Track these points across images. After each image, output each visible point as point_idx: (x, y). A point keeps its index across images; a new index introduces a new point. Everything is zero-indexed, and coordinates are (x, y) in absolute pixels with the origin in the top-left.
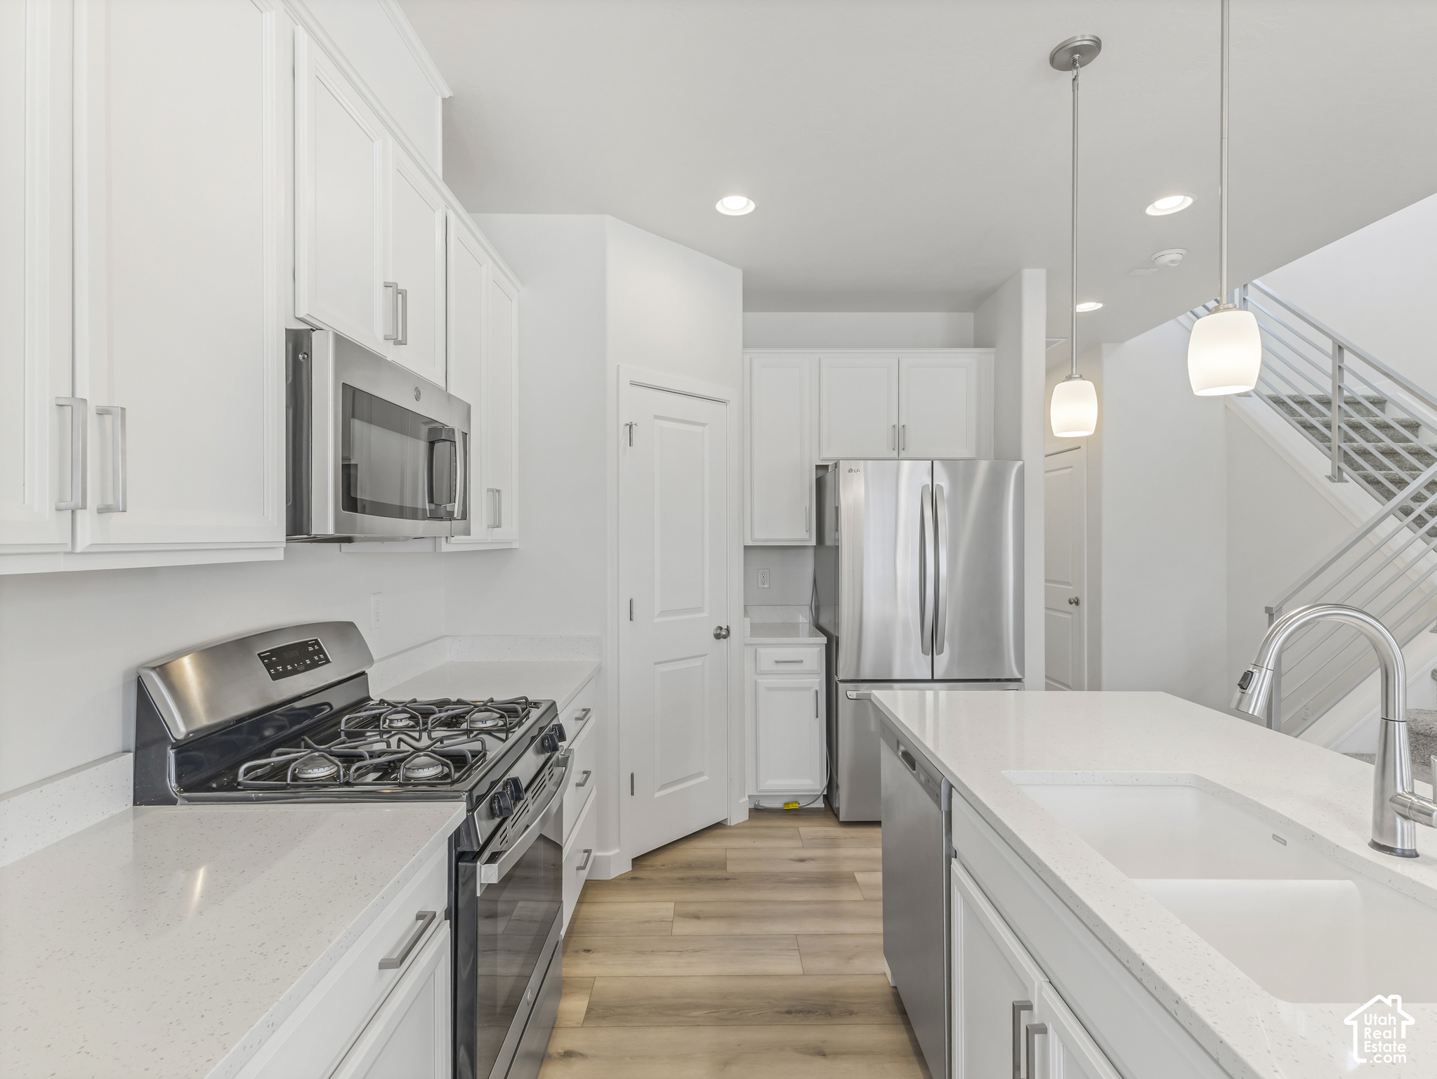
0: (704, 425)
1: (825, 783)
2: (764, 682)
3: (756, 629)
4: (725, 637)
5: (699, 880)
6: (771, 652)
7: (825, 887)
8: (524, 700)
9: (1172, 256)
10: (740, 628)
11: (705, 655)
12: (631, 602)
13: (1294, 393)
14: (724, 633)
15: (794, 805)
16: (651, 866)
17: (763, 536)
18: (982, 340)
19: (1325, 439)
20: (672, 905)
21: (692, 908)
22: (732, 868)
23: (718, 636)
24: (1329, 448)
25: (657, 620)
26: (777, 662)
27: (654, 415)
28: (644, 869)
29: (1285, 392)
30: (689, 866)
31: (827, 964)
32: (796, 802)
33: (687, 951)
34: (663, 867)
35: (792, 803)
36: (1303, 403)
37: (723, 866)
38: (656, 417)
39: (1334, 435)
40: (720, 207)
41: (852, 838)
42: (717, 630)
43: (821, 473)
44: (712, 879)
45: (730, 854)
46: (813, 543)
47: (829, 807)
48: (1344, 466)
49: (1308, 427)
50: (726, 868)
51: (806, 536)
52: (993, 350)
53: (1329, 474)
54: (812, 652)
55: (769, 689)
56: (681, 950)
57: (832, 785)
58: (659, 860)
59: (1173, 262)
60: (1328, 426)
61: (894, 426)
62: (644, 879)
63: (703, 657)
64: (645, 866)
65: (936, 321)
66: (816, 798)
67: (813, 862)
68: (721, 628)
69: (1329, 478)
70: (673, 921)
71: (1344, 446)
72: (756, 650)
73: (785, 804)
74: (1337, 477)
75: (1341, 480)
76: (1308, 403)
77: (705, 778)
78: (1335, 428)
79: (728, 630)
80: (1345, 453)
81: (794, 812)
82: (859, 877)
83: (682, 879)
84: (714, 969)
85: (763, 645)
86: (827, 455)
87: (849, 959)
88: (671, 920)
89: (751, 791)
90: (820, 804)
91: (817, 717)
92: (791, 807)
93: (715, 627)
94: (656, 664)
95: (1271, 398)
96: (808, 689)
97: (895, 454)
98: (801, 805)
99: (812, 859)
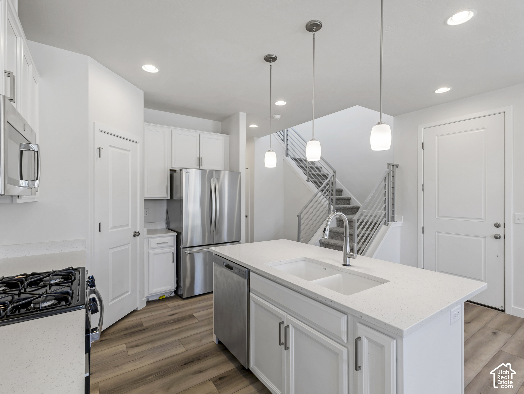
0: (129, 151)
1: (176, 286)
2: (152, 252)
3: (150, 232)
4: (138, 236)
5: (133, 333)
6: (155, 240)
7: (184, 321)
8: (71, 268)
9: (278, 117)
10: (143, 232)
11: (129, 244)
12: (100, 224)
13: (299, 158)
14: (138, 234)
15: (163, 297)
16: (109, 334)
17: (149, 196)
18: (225, 131)
19: (305, 170)
20: (125, 345)
21: (134, 343)
22: (145, 325)
23: (134, 236)
24: (307, 173)
25: (110, 231)
26: (157, 243)
27: (109, 145)
28: (105, 336)
29: (297, 157)
30: (127, 329)
31: (194, 345)
32: (164, 296)
33: (138, 359)
34: (114, 333)
35: (162, 296)
36: (301, 160)
37: (142, 325)
38: (110, 146)
39: (307, 169)
40: (143, 67)
41: (188, 303)
42: (134, 233)
43: (172, 172)
44: (139, 331)
45: (143, 320)
46: (169, 198)
47: (177, 294)
48: (310, 178)
49: (302, 167)
50: (143, 326)
51: (166, 196)
52: (229, 136)
53: (307, 180)
54: (171, 238)
55: (154, 254)
56: (135, 359)
57: (178, 286)
58: (112, 330)
59: (278, 118)
60: (306, 167)
61: (198, 158)
62: (107, 340)
63: (129, 245)
64: (105, 335)
65: (210, 123)
66: (171, 292)
67: (177, 314)
68: (136, 232)
69: (307, 181)
70: (127, 351)
71: (310, 173)
72: (149, 240)
73: (160, 297)
74: (308, 181)
75: (309, 182)
76: (302, 160)
77: (129, 293)
78: (308, 168)
79: (138, 232)
80: (310, 174)
81: (163, 299)
82: (195, 315)
83: (125, 335)
84: (152, 361)
85: (152, 238)
86: (175, 166)
87: (200, 341)
88: (126, 350)
89: (146, 294)
90: (173, 294)
91: (173, 262)
92: (162, 298)
93: (133, 232)
94: (110, 249)
95: (294, 158)
96: (170, 252)
97: (198, 167)
98: (166, 296)
99: (176, 313)
